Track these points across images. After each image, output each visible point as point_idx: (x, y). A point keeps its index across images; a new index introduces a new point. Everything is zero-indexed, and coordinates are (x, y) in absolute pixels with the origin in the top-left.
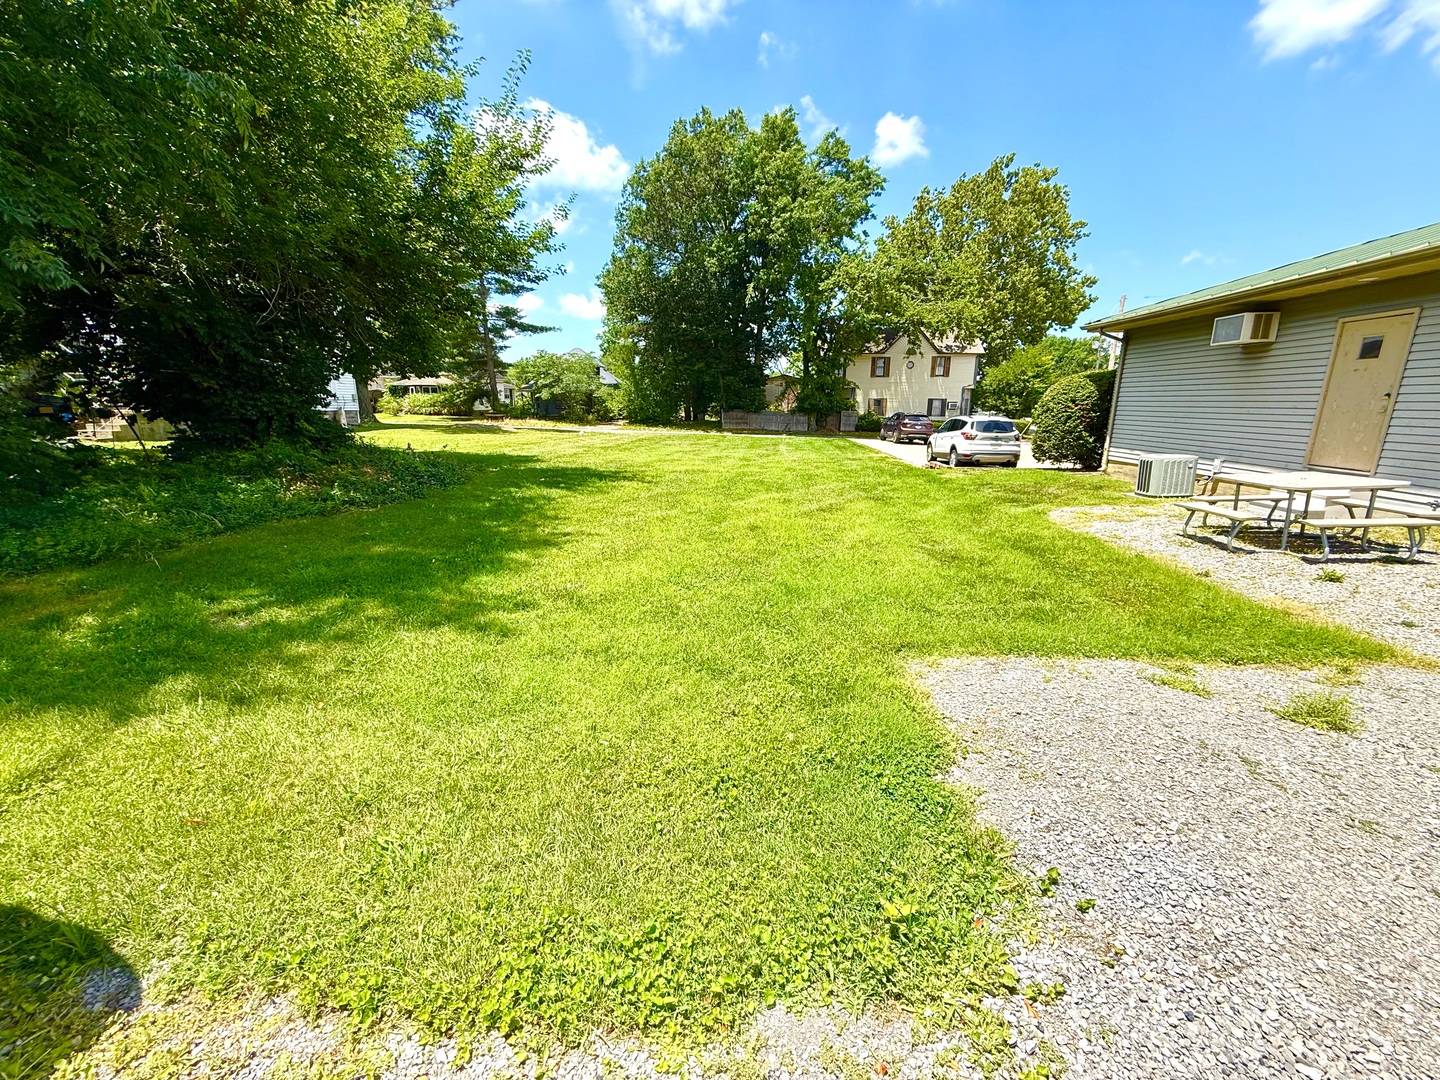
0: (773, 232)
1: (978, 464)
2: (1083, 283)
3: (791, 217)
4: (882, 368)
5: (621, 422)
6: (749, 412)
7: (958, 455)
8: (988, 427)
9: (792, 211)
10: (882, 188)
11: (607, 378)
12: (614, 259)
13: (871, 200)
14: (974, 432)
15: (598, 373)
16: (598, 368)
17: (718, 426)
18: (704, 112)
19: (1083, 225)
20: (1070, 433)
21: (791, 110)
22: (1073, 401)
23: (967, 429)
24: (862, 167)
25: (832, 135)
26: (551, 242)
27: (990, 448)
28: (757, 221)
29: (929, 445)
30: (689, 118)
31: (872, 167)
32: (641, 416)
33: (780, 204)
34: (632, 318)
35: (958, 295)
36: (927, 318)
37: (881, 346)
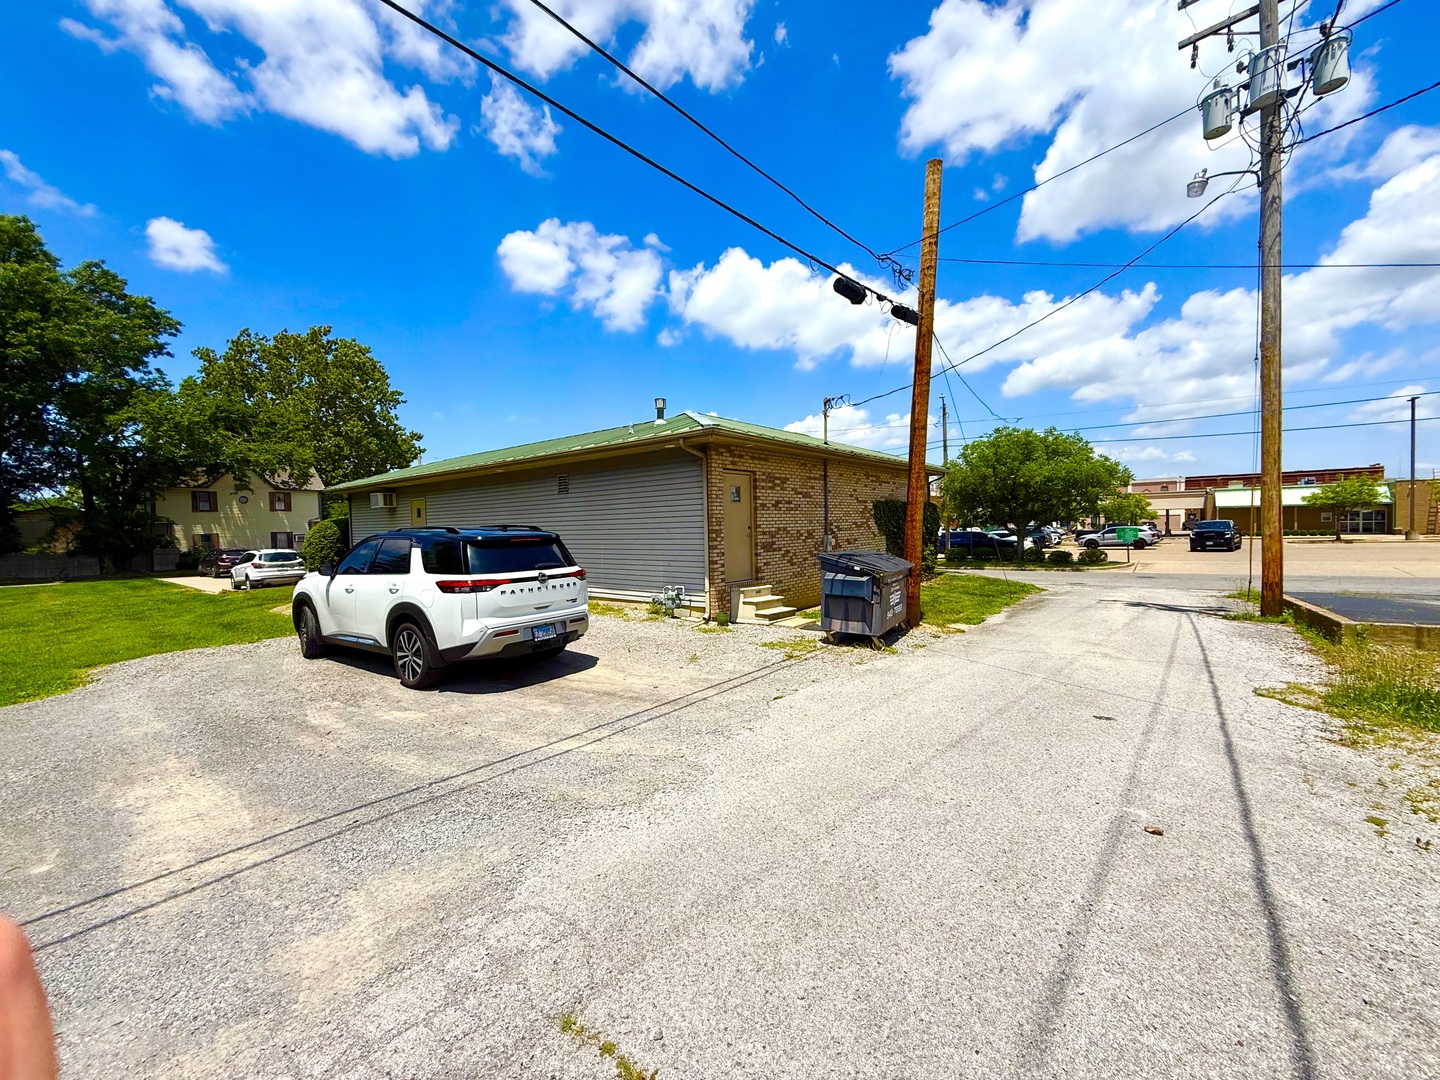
1: (269, 585)
2: (411, 437)
3: (42, 335)
4: (206, 501)
7: (251, 581)
8: (274, 558)
9: (43, 329)
10: (177, 330)
13: (166, 338)
14: (262, 562)
19: (400, 393)
20: (326, 558)
22: (324, 537)
23: (256, 560)
24: (146, 306)
25: (96, 265)
27: (279, 573)
29: (231, 577)
31: (157, 308)
35: (286, 438)
36: (253, 457)
37: (203, 480)
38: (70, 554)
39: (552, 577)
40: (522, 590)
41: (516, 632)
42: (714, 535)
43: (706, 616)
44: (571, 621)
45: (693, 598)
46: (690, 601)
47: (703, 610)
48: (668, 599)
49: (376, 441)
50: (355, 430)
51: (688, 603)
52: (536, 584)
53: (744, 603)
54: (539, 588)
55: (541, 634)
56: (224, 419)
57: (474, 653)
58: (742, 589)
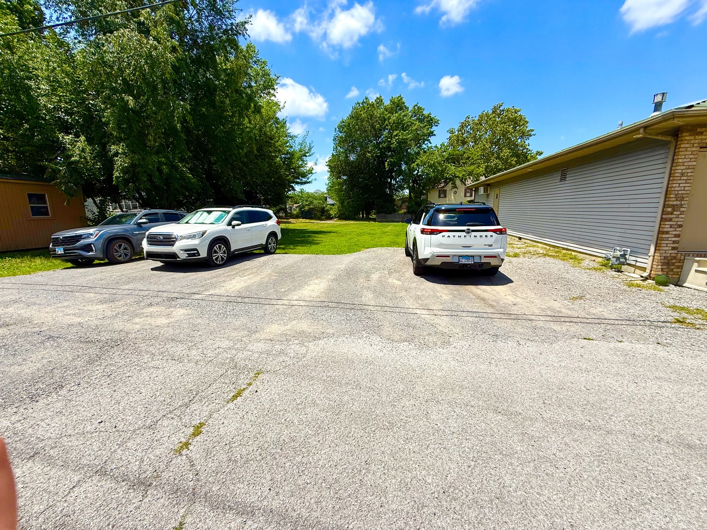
0: (393, 144)
2: (536, 154)
3: (399, 138)
4: (443, 193)
5: (335, 219)
6: (386, 213)
9: (399, 136)
10: (438, 123)
11: (330, 201)
12: (333, 155)
13: (434, 128)
15: (326, 200)
16: (326, 198)
17: (374, 220)
18: (366, 99)
19: (532, 131)
21: (400, 96)
24: (428, 117)
25: (416, 105)
26: (313, 172)
28: (386, 140)
30: (361, 101)
31: (432, 116)
32: (343, 216)
33: (395, 134)
34: (340, 177)
35: (472, 164)
36: (458, 174)
37: (443, 185)
38: (405, 213)
39: (473, 231)
40: (454, 236)
41: (449, 257)
42: (669, 210)
43: (645, 274)
44: (485, 257)
45: (639, 260)
46: (636, 261)
47: (644, 269)
48: (614, 257)
49: (515, 159)
50: (505, 155)
51: (634, 263)
52: (464, 234)
53: (696, 271)
54: (465, 236)
55: (464, 260)
56: (452, 159)
57: (428, 263)
58: (696, 259)
